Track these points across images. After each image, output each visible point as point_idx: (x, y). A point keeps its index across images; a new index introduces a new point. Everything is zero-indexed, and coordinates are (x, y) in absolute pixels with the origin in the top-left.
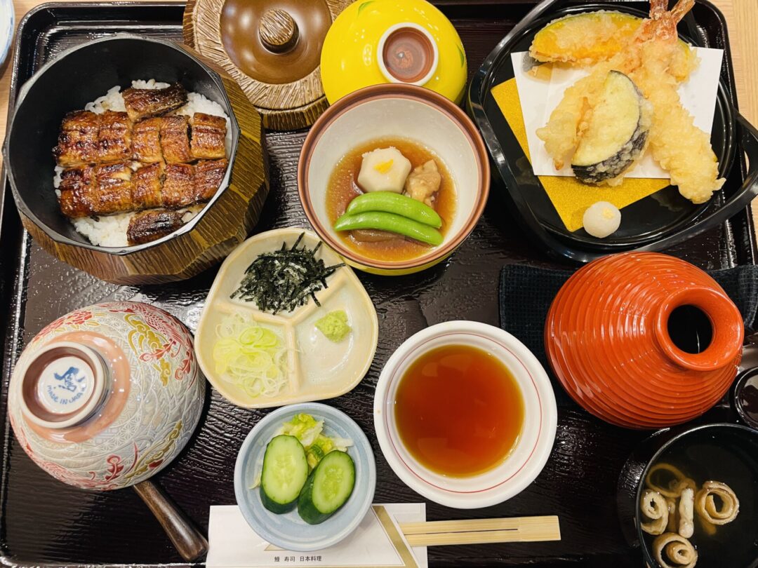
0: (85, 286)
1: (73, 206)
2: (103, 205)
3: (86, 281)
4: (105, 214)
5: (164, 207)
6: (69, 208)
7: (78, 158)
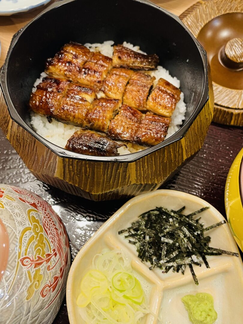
0: (12, 167)
1: (40, 102)
2: (62, 111)
3: (15, 164)
4: (59, 119)
5: (107, 134)
6: (36, 102)
7: (62, 72)
